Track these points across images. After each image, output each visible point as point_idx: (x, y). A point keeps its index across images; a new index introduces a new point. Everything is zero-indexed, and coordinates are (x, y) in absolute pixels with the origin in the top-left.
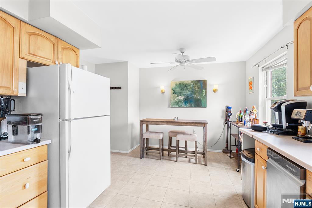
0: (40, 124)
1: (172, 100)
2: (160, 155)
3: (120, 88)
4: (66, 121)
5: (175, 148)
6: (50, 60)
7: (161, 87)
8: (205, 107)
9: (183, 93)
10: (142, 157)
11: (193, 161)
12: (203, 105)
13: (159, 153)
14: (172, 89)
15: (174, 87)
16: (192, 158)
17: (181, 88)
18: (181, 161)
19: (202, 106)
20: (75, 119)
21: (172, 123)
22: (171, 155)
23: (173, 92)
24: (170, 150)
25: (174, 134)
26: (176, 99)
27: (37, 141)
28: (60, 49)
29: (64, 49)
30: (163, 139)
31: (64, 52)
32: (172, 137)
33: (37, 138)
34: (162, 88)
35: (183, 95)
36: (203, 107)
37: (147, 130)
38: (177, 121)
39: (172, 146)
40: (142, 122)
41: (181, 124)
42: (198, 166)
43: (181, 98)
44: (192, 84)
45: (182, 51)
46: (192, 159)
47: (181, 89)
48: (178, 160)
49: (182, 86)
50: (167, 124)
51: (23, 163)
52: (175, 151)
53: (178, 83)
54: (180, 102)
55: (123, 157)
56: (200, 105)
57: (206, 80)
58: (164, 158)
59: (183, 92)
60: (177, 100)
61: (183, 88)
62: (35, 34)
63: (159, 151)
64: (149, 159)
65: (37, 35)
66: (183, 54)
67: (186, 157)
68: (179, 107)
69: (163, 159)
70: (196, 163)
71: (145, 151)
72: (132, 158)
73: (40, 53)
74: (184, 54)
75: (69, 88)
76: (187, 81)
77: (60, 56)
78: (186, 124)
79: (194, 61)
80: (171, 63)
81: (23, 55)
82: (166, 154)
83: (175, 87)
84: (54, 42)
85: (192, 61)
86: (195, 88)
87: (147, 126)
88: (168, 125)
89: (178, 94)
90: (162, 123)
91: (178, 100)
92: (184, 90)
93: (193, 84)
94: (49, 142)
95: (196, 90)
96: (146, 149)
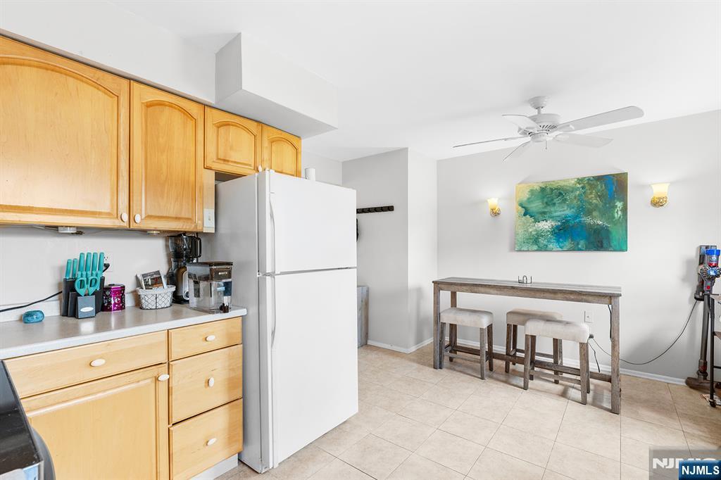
0: (229, 280)
1: (521, 231)
2: (482, 368)
3: (390, 209)
4: (267, 277)
5: (523, 355)
6: (250, 165)
7: (488, 200)
8: (621, 250)
9: (550, 212)
10: (438, 365)
11: (576, 393)
12: (614, 243)
13: (480, 362)
14: (521, 205)
15: (525, 199)
16: (573, 387)
17: (545, 200)
18: (538, 390)
19: (611, 246)
20: (282, 273)
21: (512, 291)
22: (514, 370)
23: (523, 211)
24: (510, 358)
25: (522, 318)
26: (530, 230)
27: (224, 309)
28: (266, 144)
29: (272, 142)
30: (490, 328)
31: (273, 147)
32: (518, 326)
33: (224, 304)
34: (493, 202)
35: (552, 217)
36: (615, 250)
37: (454, 303)
38: (529, 286)
39: (517, 348)
40: (439, 286)
41: (538, 295)
42: (589, 411)
43: (546, 225)
44: (578, 186)
45: (537, 104)
46: (574, 390)
47: (547, 203)
48: (529, 386)
49: (550, 195)
50: (498, 292)
51: (206, 343)
52: (522, 361)
53: (538, 188)
54: (542, 236)
55: (397, 360)
56: (605, 245)
57: (627, 173)
58: (495, 376)
59: (552, 209)
60: (533, 233)
61: (553, 200)
62: (227, 124)
63: (479, 357)
64: (455, 372)
65: (229, 125)
66: (539, 112)
67: (556, 382)
68: (540, 249)
69: (490, 377)
70: (584, 402)
71: (447, 354)
72: (415, 365)
73: (234, 156)
74: (543, 111)
75: (272, 216)
76: (564, 181)
77: (266, 156)
78: (552, 295)
79: (571, 126)
80: (506, 140)
81: (209, 163)
82: (500, 367)
83: (529, 199)
84: (255, 133)
85: (567, 125)
86: (590, 196)
87: (454, 295)
88: (500, 295)
89: (537, 216)
90: (488, 290)
91: (536, 230)
92: (554, 204)
93: (583, 188)
94: (243, 312)
95: (591, 204)
96: (449, 348)
